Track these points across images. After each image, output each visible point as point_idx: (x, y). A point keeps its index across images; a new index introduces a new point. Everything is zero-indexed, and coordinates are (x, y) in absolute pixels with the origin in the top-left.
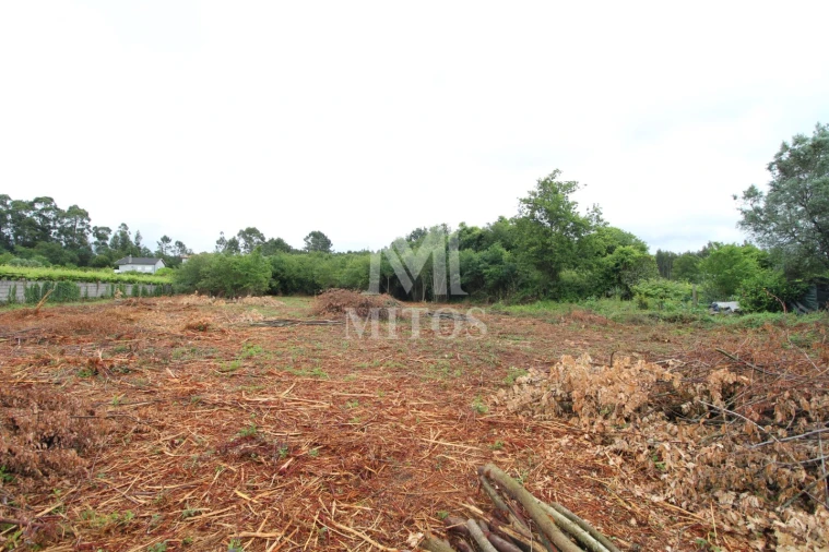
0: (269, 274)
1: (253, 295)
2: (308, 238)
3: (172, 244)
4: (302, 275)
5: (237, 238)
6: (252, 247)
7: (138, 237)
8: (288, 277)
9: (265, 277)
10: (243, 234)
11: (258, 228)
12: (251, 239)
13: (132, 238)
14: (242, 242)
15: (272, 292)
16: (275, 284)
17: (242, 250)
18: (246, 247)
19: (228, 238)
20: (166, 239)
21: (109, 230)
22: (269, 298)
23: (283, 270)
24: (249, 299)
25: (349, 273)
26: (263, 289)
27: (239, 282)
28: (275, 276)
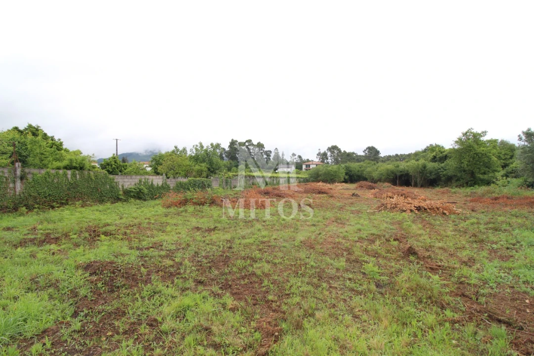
0: (344, 174)
1: (338, 183)
2: (365, 150)
3: (296, 157)
4: (359, 174)
5: (326, 152)
6: (334, 156)
7: (283, 155)
8: (353, 174)
9: (342, 175)
10: (329, 149)
11: (338, 146)
12: (334, 152)
13: (281, 155)
14: (329, 154)
15: (345, 181)
16: (347, 177)
17: (329, 158)
18: (331, 156)
19: (322, 152)
20: (294, 155)
21: (271, 152)
22: (344, 184)
23: (351, 171)
24: (337, 184)
25: (378, 174)
26: (341, 180)
27: (332, 177)
28: (346, 174)
